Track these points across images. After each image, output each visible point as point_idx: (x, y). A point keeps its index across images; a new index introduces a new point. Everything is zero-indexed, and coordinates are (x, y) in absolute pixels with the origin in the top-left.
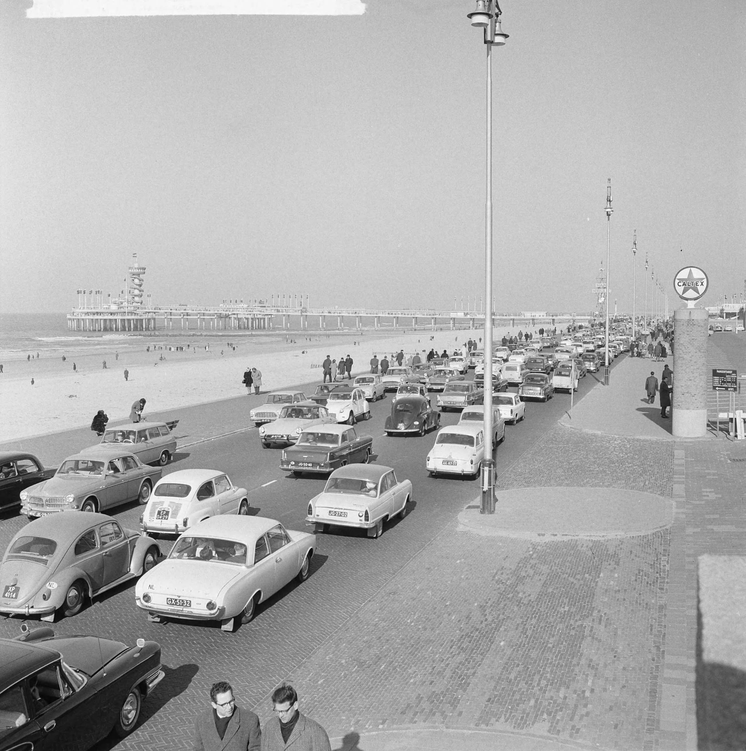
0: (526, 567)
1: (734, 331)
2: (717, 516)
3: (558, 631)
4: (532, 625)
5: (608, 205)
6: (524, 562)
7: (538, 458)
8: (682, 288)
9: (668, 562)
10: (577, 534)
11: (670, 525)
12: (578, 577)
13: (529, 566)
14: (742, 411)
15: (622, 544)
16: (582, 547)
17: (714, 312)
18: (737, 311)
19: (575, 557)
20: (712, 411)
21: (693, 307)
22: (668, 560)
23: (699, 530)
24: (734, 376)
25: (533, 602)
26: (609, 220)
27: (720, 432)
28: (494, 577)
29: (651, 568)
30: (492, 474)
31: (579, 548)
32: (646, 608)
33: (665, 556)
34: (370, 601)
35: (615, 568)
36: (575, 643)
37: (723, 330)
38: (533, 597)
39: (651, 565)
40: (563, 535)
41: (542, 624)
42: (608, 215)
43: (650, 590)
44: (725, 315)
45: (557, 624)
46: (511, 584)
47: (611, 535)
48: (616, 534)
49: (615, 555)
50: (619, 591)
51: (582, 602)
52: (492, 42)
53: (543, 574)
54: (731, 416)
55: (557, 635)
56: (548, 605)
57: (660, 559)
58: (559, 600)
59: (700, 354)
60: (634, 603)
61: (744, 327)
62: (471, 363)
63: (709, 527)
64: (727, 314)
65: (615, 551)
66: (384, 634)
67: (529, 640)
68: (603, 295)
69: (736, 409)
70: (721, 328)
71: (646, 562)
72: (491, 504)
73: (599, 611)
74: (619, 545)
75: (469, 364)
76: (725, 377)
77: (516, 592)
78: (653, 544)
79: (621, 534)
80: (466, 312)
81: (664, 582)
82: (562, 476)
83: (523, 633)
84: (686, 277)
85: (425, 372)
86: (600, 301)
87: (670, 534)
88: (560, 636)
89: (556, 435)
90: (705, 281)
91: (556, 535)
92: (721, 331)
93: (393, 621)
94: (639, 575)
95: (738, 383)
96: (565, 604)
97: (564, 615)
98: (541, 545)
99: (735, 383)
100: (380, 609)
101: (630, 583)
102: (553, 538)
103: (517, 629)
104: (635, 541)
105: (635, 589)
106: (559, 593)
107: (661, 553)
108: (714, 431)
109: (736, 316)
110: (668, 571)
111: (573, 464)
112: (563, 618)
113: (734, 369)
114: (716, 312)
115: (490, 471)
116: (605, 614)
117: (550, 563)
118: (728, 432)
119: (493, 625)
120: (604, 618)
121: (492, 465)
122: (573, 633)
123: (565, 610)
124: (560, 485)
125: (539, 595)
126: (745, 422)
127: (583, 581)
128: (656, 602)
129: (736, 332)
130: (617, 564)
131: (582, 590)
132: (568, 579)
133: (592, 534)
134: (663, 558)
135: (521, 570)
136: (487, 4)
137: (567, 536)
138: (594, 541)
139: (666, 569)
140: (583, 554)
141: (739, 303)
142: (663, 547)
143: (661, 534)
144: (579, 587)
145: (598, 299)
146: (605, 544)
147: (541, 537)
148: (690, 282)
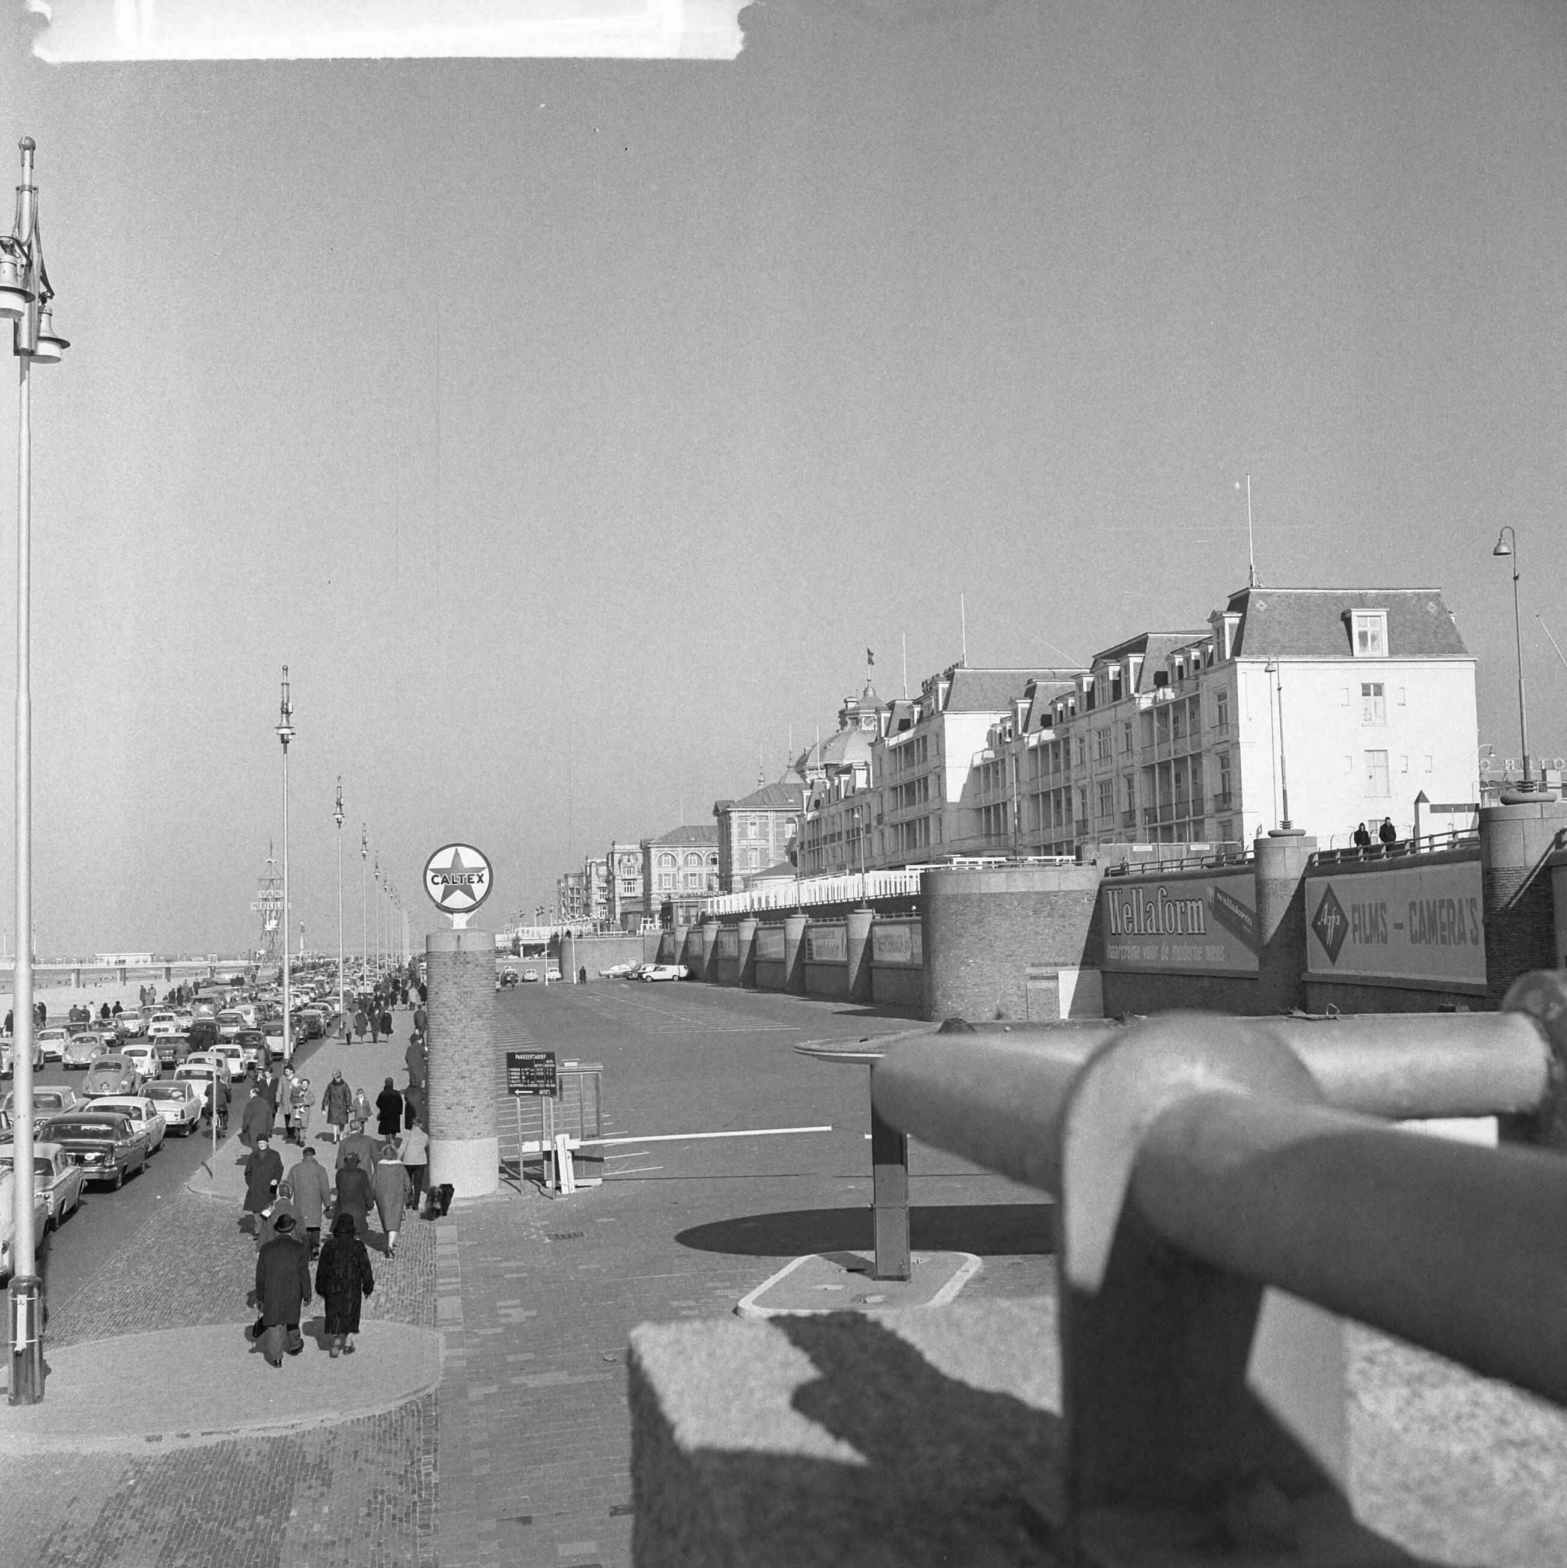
0: (121, 1516)
1: (540, 980)
2: (530, 1356)
5: (285, 721)
6: (115, 1505)
7: (141, 1267)
8: (441, 888)
9: (435, 1466)
10: (235, 1428)
11: (436, 1385)
12: (242, 1524)
13: (127, 1514)
14: (567, 1136)
15: (334, 1438)
16: (247, 1455)
17: (502, 945)
18: (546, 942)
19: (232, 1481)
20: (507, 1140)
21: (464, 926)
22: (436, 1460)
23: (494, 1389)
24: (550, 1064)
26: (285, 752)
27: (528, 1183)
28: (44, 1550)
29: (401, 1483)
30: (36, 1312)
31: (241, 1459)
33: (428, 1453)
35: (322, 1494)
37: (520, 979)
39: (400, 1477)
40: (203, 1434)
42: (285, 742)
43: (401, 1533)
44: (522, 948)
46: (85, 1561)
47: (309, 1422)
48: (321, 1418)
49: (321, 1464)
50: (333, 1543)
52: (31, 353)
53: (160, 1529)
54: (547, 1146)
57: (419, 1460)
59: (481, 1022)
61: (561, 971)
63: (515, 1381)
64: (526, 947)
65: (321, 1456)
68: (273, 914)
69: (556, 1133)
70: (516, 976)
71: (388, 1473)
72: (34, 1381)
74: (329, 1442)
76: (532, 1067)
78: (402, 1430)
79: (332, 1418)
81: (429, 1511)
82: (198, 1302)
84: (449, 866)
86: (269, 928)
87: (436, 1404)
89: (180, 1215)
90: (486, 873)
91: (187, 1436)
92: (516, 981)
94: (376, 1503)
95: (558, 1078)
98: (154, 1463)
99: (553, 1078)
101: (357, 1523)
102: (183, 1444)
104: (362, 1430)
105: (368, 1534)
107: (419, 1449)
108: (513, 1182)
109: (544, 950)
110: (436, 1484)
111: (220, 1275)
113: (550, 1050)
114: (506, 944)
115: (30, 1304)
117: (177, 1501)
118: (542, 1180)
121: (35, 1291)
124: (194, 1323)
126: (575, 1158)
127: (252, 1532)
128: (415, 1557)
129: (547, 983)
130: (327, 1483)
131: (251, 1554)
132: (218, 1532)
133: (269, 1425)
134: (425, 1458)
135: (110, 1524)
136: (21, 271)
137: (214, 1435)
138: (275, 1438)
139: (433, 1481)
140: (251, 1471)
141: (549, 926)
142: (425, 1434)
143: (417, 1407)
144: (246, 1549)
145: (264, 923)
146: (299, 1441)
147: (154, 1445)
148: (456, 875)
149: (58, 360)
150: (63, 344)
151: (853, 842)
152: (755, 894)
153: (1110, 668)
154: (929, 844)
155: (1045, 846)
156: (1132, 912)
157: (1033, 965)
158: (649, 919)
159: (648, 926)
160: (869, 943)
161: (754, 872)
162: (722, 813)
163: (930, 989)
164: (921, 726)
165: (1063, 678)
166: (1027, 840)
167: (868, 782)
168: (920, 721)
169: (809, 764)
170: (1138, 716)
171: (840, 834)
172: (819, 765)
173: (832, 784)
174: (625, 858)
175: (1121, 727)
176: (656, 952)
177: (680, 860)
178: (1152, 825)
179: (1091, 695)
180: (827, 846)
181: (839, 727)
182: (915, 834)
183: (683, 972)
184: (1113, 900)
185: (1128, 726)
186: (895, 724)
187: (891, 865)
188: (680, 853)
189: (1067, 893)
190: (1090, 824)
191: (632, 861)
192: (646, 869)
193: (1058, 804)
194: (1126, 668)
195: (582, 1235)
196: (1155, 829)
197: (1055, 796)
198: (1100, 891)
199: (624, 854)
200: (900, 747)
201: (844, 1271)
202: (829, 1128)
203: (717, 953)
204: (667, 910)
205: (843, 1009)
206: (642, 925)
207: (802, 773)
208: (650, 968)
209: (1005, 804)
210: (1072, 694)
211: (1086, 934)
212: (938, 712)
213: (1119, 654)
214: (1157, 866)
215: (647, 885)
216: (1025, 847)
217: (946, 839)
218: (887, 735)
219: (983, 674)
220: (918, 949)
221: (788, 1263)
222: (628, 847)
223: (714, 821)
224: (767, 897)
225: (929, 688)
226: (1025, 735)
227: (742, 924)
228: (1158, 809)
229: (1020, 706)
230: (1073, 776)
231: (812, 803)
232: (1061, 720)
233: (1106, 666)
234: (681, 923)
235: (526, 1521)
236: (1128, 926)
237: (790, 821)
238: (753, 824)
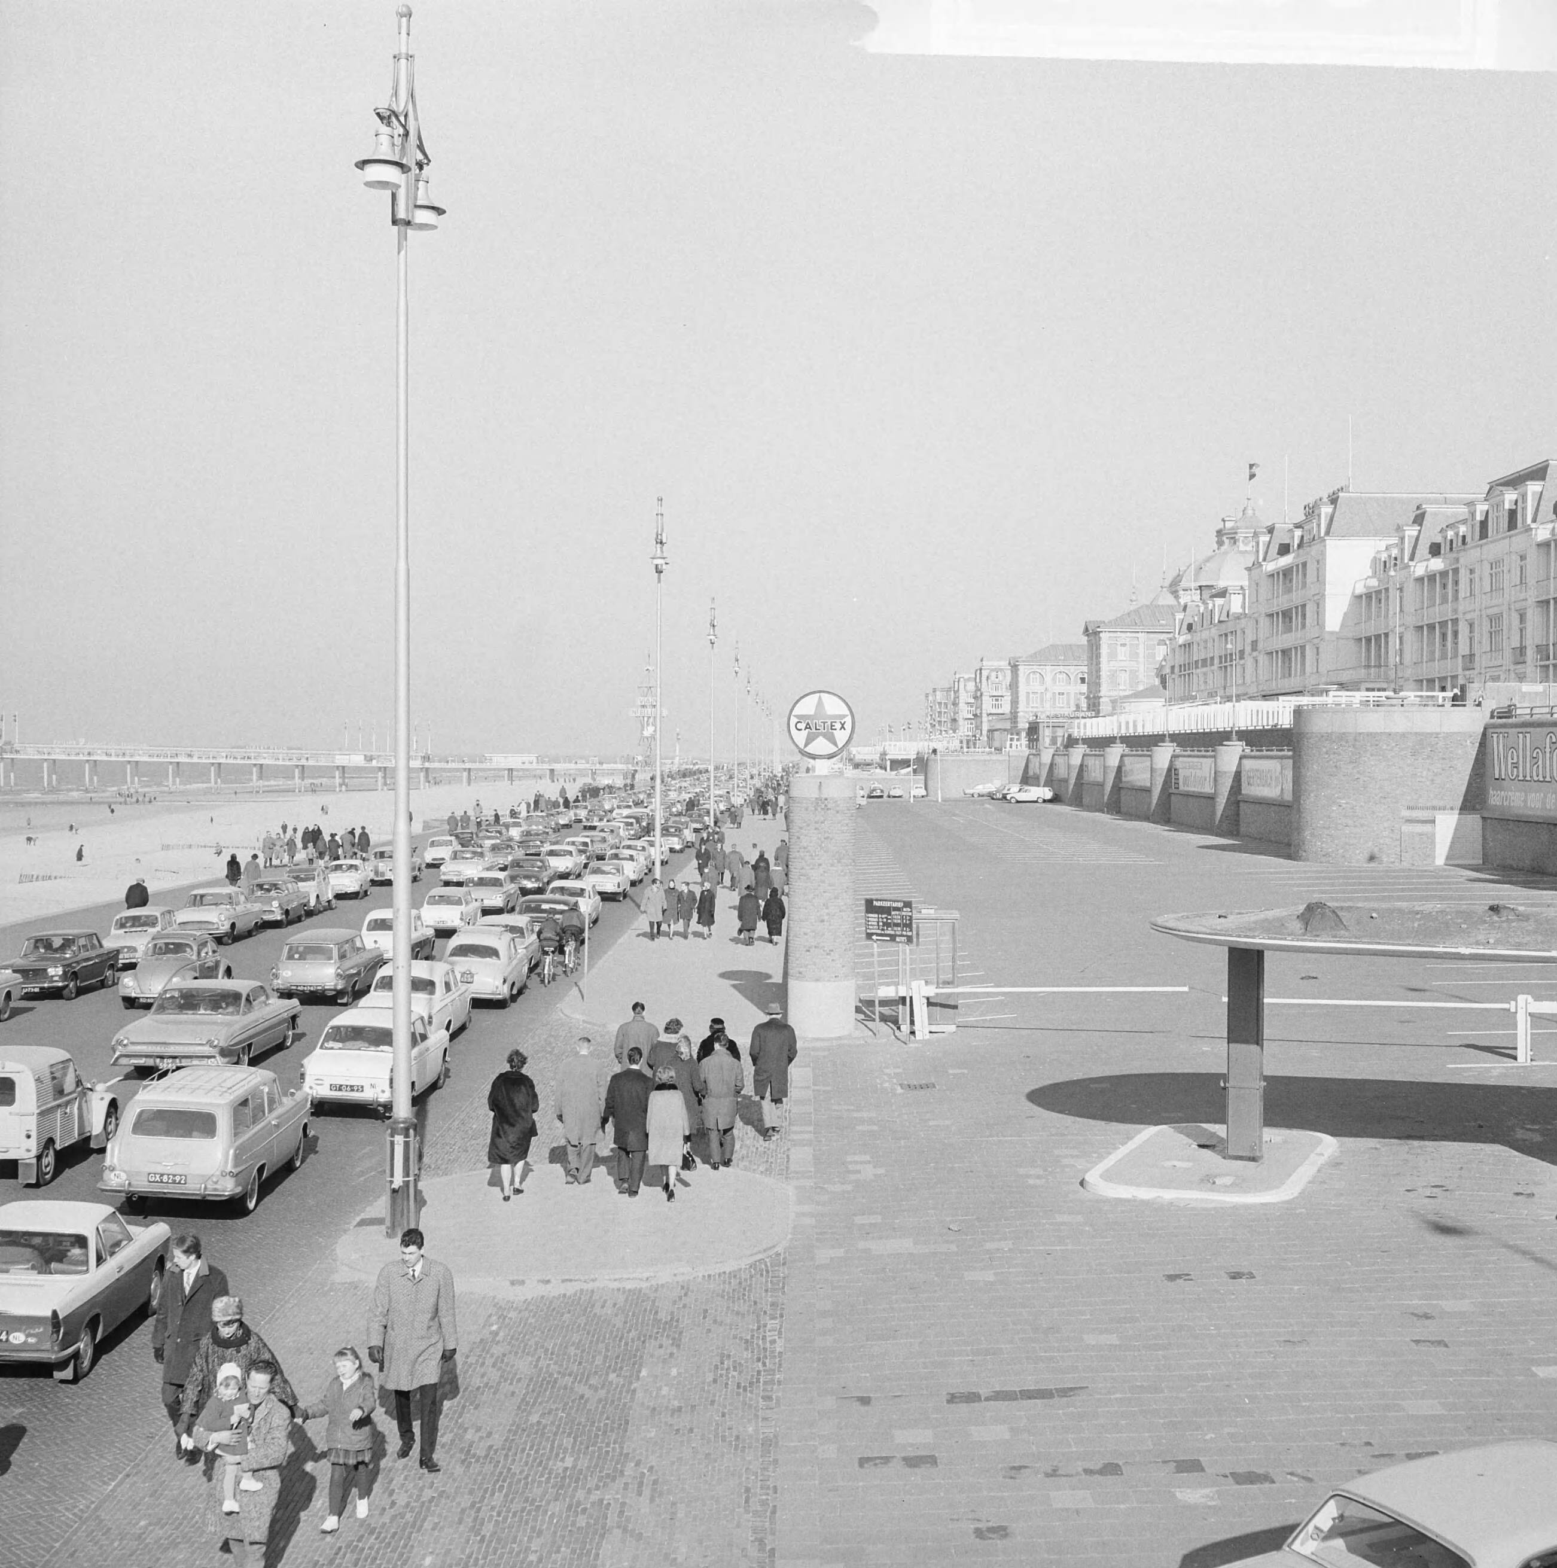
0: (483, 1364)
1: (906, 796)
2: (878, 1219)
3: (551, 1522)
4: (493, 1508)
5: (659, 551)
6: (478, 1351)
8: (805, 734)
9: (780, 1333)
10: (592, 1277)
11: (785, 1243)
12: (593, 1381)
13: (489, 1362)
14: (923, 981)
15: (686, 1295)
16: (603, 1307)
17: (868, 758)
18: (913, 757)
19: (588, 1333)
20: (865, 977)
21: (825, 772)
22: (781, 1326)
23: (841, 1252)
24: (906, 912)
25: (496, 1451)
26: (659, 581)
27: (882, 1023)
29: (747, 1349)
30: (412, 1150)
31: (597, 1310)
32: (737, 1446)
33: (774, 1318)
34: (128, 1476)
35: (671, 1355)
36: (588, 1546)
37: (885, 795)
38: (497, 1440)
39: (747, 1341)
40: (564, 1281)
41: (515, 1507)
42: (659, 571)
43: (744, 1403)
44: (888, 763)
45: (548, 1503)
47: (664, 1276)
48: (674, 1272)
49: (673, 1320)
50: (680, 1409)
51: (602, 1442)
52: (409, 223)
53: (519, 1380)
54: (904, 991)
55: (548, 1529)
56: (529, 1455)
57: (765, 1326)
58: (553, 1442)
59: (840, 868)
60: (712, 1436)
61: (926, 789)
62: (377, 873)
63: (861, 1245)
64: (893, 761)
65: (672, 1313)
66: (158, 1559)
67: (488, 1546)
68: (651, 721)
69: (913, 979)
70: (882, 791)
71: (735, 1337)
72: (408, 1217)
73: (638, 1464)
74: (680, 1298)
75: (372, 876)
76: (890, 914)
77: (461, 1427)
78: (750, 1290)
79: (684, 1272)
80: (369, 754)
81: (772, 1382)
83: (475, 1530)
84: (812, 713)
85: (274, 899)
86: (646, 733)
87: (784, 1264)
88: (555, 1533)
89: (552, 1040)
90: (848, 721)
91: (548, 1282)
92: (881, 797)
93: (181, 1524)
94: (722, 1369)
95: (914, 926)
96: (565, 1451)
97: (563, 1478)
98: (517, 1308)
99: (909, 926)
100: (151, 1496)
101: (703, 1389)
102: (543, 1290)
103: (460, 1522)
104: (712, 1287)
105: (713, 1402)
106: (553, 1423)
107: (765, 1313)
108: (869, 1024)
109: (909, 766)
110: (780, 1353)
112: (561, 1487)
113: (907, 899)
114: (872, 757)
115: (407, 1145)
116: (651, 1468)
117: (536, 1350)
118: (895, 1021)
119: (408, 1515)
120: (648, 1479)
121: (411, 1132)
122: (582, 1521)
123: (566, 1465)
125: (510, 1431)
126: (930, 1003)
127: (604, 1391)
128: (756, 1431)
129: (912, 800)
130: (677, 1343)
131: (602, 1413)
132: (572, 1388)
133: (625, 1276)
134: (771, 1324)
135: (474, 1371)
136: (398, 141)
137: (573, 1283)
138: (630, 1290)
139: (778, 1350)
140: (605, 1325)
141: (916, 740)
142: (772, 1296)
143: (766, 1266)
144: (597, 1407)
145: (643, 730)
146: (652, 1296)
147: (518, 1289)
148: (819, 722)
149: (435, 227)
150: (440, 211)
151: (1226, 667)
152: (1123, 718)
153: (1506, 496)
154: (1305, 673)
155: (1428, 681)
156: (1518, 756)
157: (1409, 808)
158: (1016, 737)
159: (1014, 743)
160: (1238, 775)
161: (1122, 694)
162: (1092, 633)
163: (1299, 830)
164: (1301, 551)
165: (1454, 502)
166: (1408, 673)
167: (1243, 607)
168: (1300, 546)
169: (1184, 584)
170: (1534, 547)
171: (1212, 658)
172: (1193, 585)
173: (1206, 608)
174: (994, 674)
175: (1515, 558)
176: (1021, 773)
177: (1048, 679)
178: (1543, 663)
179: (1484, 524)
180: (1198, 671)
181: (1216, 546)
182: (1290, 663)
183: (1048, 794)
184: (1498, 743)
185: (1523, 558)
186: (1274, 549)
187: (1264, 693)
188: (1048, 671)
189: (1448, 735)
190: (1477, 658)
191: (1000, 677)
192: (1014, 686)
193: (1444, 636)
194: (1524, 496)
195: (934, 1086)
196: (1547, 666)
197: (1440, 628)
198: (1484, 734)
199: (992, 670)
200: (1278, 573)
201: (1195, 1146)
202: (1186, 989)
203: (1082, 778)
204: (1033, 730)
205: (1208, 843)
206: (1008, 743)
207: (1175, 593)
208: (1015, 788)
209: (1386, 635)
210: (1464, 522)
211: (1467, 778)
212: (1320, 537)
213: (1515, 481)
214: (1547, 710)
215: (1015, 702)
216: (1407, 680)
217: (1323, 669)
218: (1264, 560)
219: (1369, 498)
220: (1289, 786)
221: (1139, 1132)
222: (996, 664)
223: (1084, 640)
224: (1135, 722)
225: (1311, 511)
226: (1411, 563)
227: (1108, 750)
228: (1551, 647)
229: (1407, 533)
230: (1461, 608)
231: (1185, 627)
232: (1451, 549)
233: (1502, 494)
234: (1047, 745)
235: (865, 1401)
236: (1512, 772)
237: (1162, 642)
238: (1123, 645)
